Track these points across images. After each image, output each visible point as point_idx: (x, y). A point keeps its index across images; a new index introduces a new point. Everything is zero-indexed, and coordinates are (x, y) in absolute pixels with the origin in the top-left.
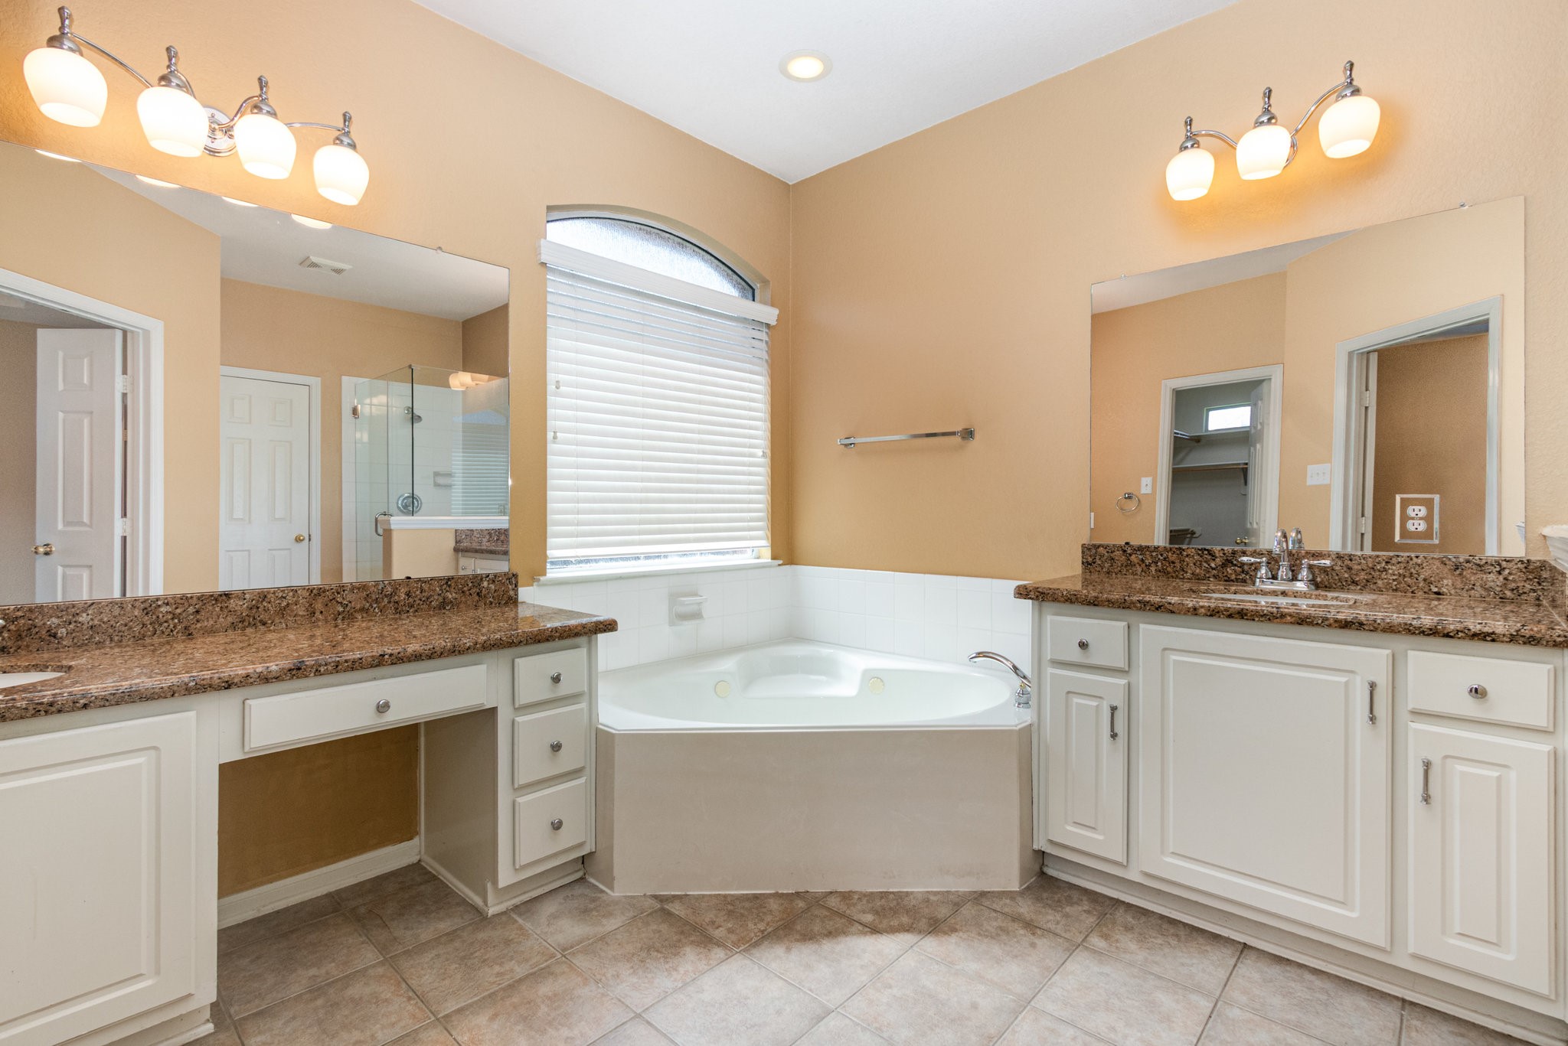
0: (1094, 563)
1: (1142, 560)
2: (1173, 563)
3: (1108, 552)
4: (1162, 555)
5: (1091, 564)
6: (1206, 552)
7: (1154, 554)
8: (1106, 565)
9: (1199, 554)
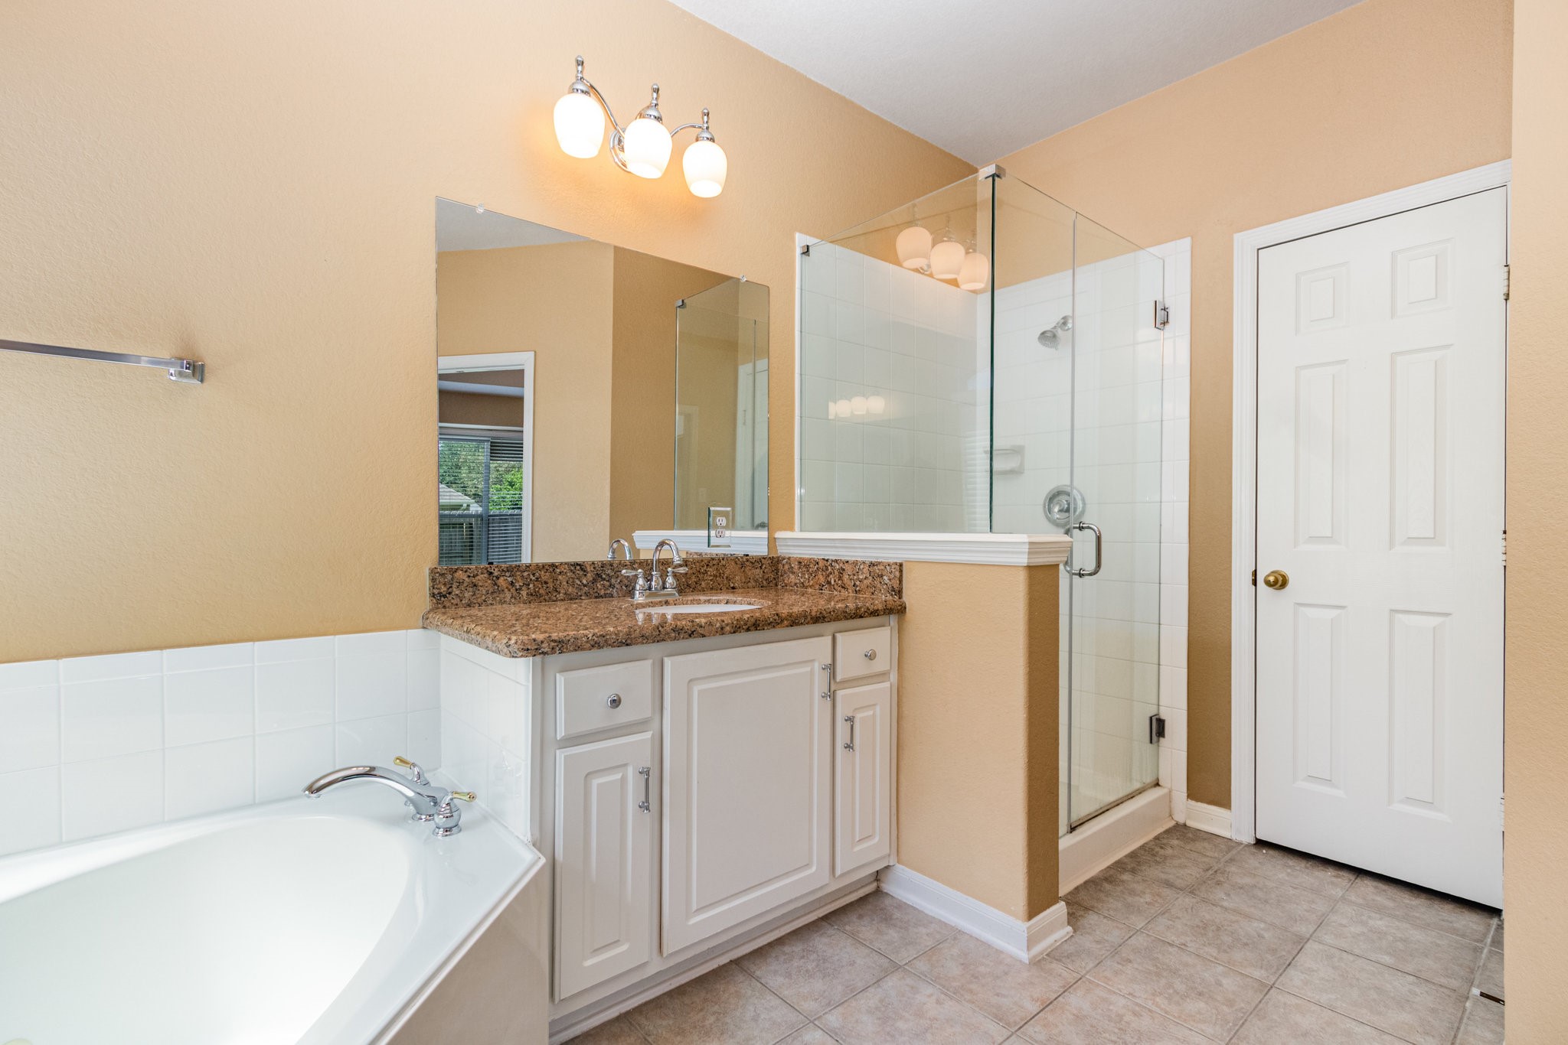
0: (450, 593)
1: (512, 583)
2: (546, 583)
3: (469, 576)
4: (534, 575)
5: (445, 596)
6: (578, 568)
7: (525, 574)
8: (467, 595)
9: (572, 570)
